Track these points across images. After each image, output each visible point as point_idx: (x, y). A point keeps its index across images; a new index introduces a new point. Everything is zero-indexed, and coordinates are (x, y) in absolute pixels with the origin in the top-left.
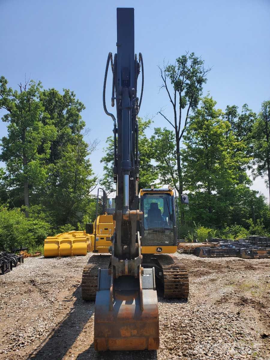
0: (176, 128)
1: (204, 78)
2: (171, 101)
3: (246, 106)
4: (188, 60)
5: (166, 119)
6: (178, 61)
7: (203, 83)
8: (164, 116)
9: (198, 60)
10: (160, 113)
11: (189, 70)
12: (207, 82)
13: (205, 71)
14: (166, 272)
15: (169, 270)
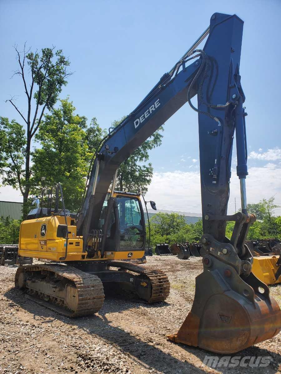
0: (28, 123)
1: (65, 80)
2: (27, 93)
3: (95, 120)
4: (55, 55)
5: (18, 111)
6: (43, 52)
7: (63, 85)
8: (15, 107)
9: (65, 60)
10: (10, 101)
11: (53, 66)
12: (67, 85)
13: (67, 73)
14: (151, 276)
15: (152, 274)
